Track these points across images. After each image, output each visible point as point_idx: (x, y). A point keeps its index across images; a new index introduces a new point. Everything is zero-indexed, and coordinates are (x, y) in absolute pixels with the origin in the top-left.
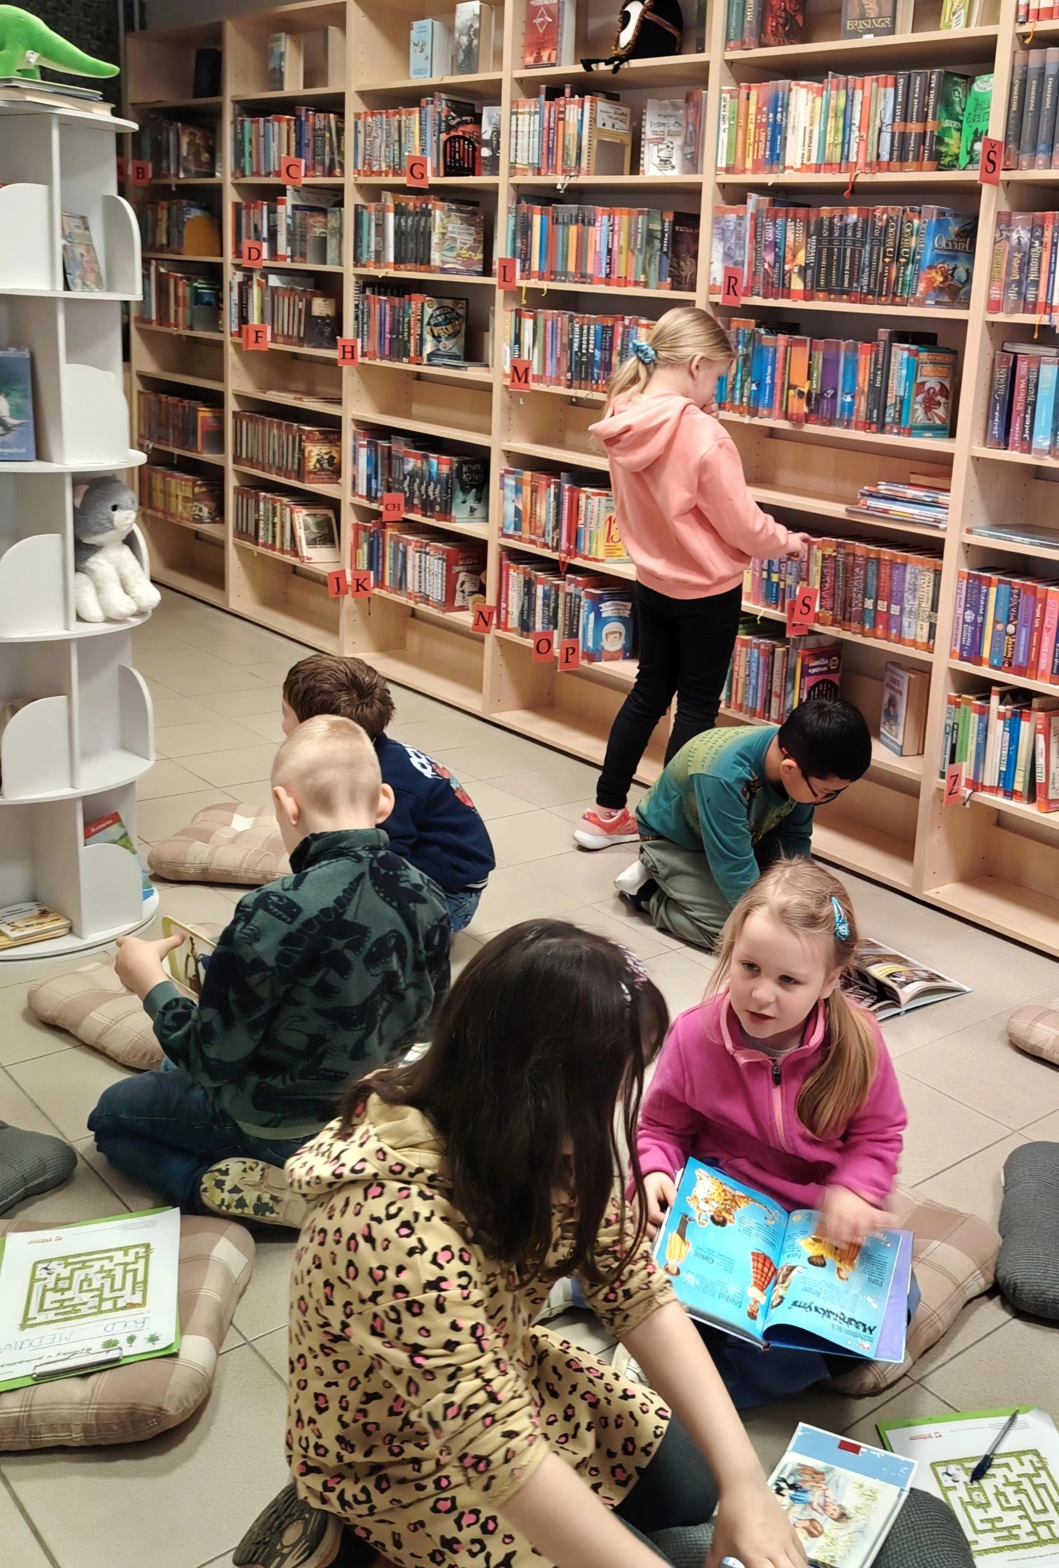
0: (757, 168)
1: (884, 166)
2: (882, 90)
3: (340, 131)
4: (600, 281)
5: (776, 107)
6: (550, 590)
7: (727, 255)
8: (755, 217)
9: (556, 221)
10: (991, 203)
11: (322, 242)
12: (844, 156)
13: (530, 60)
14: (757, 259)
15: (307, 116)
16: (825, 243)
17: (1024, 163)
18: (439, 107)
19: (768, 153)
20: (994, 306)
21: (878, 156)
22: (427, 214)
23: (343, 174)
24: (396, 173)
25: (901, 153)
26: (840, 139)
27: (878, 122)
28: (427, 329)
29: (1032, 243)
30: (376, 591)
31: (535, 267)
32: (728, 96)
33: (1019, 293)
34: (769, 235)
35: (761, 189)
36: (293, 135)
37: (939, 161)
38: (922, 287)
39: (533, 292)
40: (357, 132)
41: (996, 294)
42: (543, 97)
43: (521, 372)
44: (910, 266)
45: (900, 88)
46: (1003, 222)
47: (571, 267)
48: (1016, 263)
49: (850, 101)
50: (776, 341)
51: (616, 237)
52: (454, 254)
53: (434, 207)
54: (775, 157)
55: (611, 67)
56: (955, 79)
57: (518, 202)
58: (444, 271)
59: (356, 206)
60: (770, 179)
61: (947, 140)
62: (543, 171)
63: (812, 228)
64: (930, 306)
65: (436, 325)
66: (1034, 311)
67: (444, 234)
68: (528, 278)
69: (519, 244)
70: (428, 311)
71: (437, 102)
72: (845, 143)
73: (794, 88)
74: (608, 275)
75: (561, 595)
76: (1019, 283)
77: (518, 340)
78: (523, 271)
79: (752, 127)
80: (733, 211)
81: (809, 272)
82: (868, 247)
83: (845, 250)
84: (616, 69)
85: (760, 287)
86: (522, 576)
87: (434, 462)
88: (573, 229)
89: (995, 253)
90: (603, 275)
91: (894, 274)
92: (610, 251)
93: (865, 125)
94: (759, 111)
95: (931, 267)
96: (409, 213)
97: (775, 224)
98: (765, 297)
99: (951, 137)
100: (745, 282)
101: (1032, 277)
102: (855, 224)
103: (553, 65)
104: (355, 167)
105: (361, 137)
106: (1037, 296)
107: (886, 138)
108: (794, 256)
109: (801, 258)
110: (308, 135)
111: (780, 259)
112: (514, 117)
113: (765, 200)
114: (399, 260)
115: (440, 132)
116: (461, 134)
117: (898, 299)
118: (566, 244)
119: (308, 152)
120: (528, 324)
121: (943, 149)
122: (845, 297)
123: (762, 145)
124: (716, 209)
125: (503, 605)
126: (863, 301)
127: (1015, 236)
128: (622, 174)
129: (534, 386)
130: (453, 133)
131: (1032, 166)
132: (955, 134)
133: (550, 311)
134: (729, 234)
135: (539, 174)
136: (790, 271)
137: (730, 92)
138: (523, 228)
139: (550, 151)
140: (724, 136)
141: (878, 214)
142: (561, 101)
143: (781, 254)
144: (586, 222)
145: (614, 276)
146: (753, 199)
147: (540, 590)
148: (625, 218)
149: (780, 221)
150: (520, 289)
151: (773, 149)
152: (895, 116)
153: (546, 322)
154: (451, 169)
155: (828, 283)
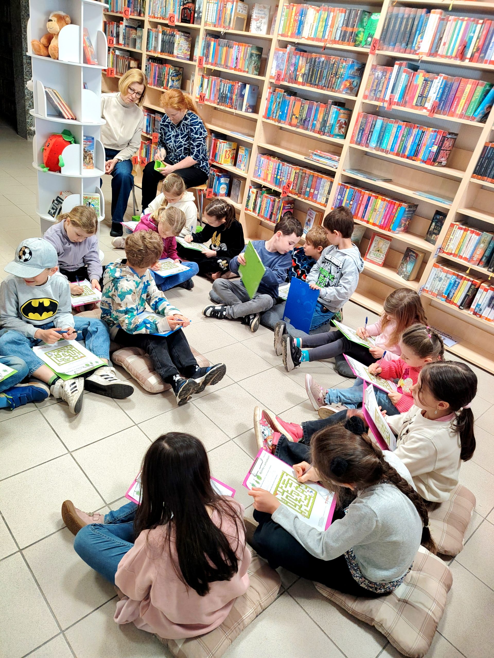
0: (292, 36)
1: (337, 42)
2: (340, 14)
4: (232, 69)
5: (302, 14)
7: (278, 66)
8: (289, 54)
9: (219, 45)
11: (135, 40)
12: (324, 36)
14: (288, 69)
16: (312, 66)
17: (385, 48)
19: (297, 31)
20: (365, 97)
21: (335, 38)
22: (173, 35)
23: (144, 16)
24: (164, 19)
25: (343, 38)
26: (323, 30)
27: (337, 26)
28: (170, 77)
29: (382, 77)
31: (210, 61)
32: (286, 7)
33: (374, 94)
34: (293, 61)
35: (293, 43)
37: (355, 43)
38: (342, 87)
39: (209, 70)
41: (367, 93)
43: (202, 97)
44: (340, 79)
45: (347, 14)
46: (374, 68)
47: (223, 63)
48: (375, 83)
49: (328, 16)
50: (290, 98)
51: (240, 54)
52: (181, 51)
53: (176, 34)
54: (299, 33)
56: (366, 13)
57: (206, 36)
58: (177, 57)
59: (148, 29)
60: (296, 41)
61: (359, 35)
62: (216, 26)
63: (308, 61)
64: (344, 94)
65: (173, 76)
66: (378, 101)
67: (179, 44)
68: (207, 64)
69: (205, 51)
70: (171, 71)
72: (324, 32)
73: (309, 8)
74: (235, 67)
76: (375, 90)
77: (202, 86)
78: (206, 61)
79: (292, 20)
80: (281, 50)
81: (305, 76)
82: (326, 70)
83: (318, 70)
85: (287, 79)
88: (225, 48)
89: (369, 79)
91: (334, 81)
92: (237, 59)
93: (332, 26)
94: (296, 15)
95: (346, 80)
96: (167, 35)
97: (296, 57)
98: (289, 82)
101: (380, 89)
102: (323, 62)
104: (149, 14)
105: (152, 3)
106: (380, 96)
107: (339, 32)
108: (301, 70)
109: (303, 71)
111: (296, 70)
113: (294, 48)
114: (162, 51)
115: (181, 6)
116: (187, 7)
117: (334, 90)
118: (222, 54)
119: (132, 5)
120: (206, 80)
121: (357, 39)
122: (316, 86)
123: (295, 28)
124: (276, 49)
126: (322, 89)
127: (377, 74)
128: (242, 31)
129: (206, 103)
130: (185, 6)
131: (386, 50)
132: (362, 33)
133: (214, 77)
134: (279, 59)
135: (215, 26)
137: (287, 6)
138: (208, 46)
139: (220, 19)
140: (282, 22)
141: (332, 59)
143: (296, 68)
144: (230, 47)
145: (237, 68)
146: (289, 47)
148: (244, 47)
149: (297, 57)
150: (205, 68)
151: (299, 30)
152: (343, 24)
153: (212, 81)
154: (183, 20)
155: (311, 80)
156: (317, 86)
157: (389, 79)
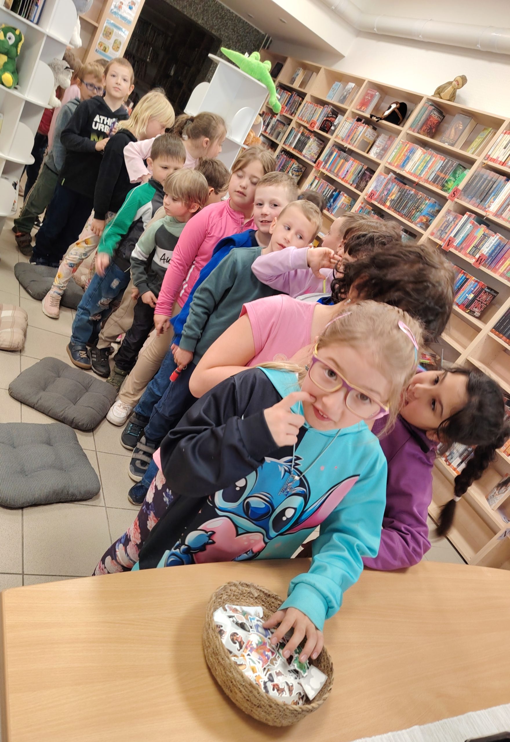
0: (397, 167)
1: (429, 182)
2: (440, 161)
3: (300, 104)
4: (340, 178)
5: (411, 152)
7: (376, 187)
8: (389, 180)
9: (339, 156)
10: (448, 205)
11: (279, 133)
12: (420, 174)
13: (358, 107)
14: (383, 192)
15: (294, 95)
16: (402, 196)
18: (328, 109)
19: (402, 164)
20: (432, 234)
21: (429, 178)
22: (309, 138)
23: (294, 117)
24: (307, 123)
25: (435, 181)
26: (422, 169)
27: (434, 169)
28: (292, 170)
29: (452, 222)
31: (327, 167)
32: (401, 143)
33: (440, 233)
34: (389, 187)
35: (395, 173)
36: (288, 99)
37: (443, 187)
38: (418, 220)
39: (323, 173)
40: (304, 106)
41: (435, 231)
42: (356, 120)
44: (419, 213)
45: (445, 162)
46: (449, 212)
47: (336, 171)
48: (444, 225)
49: (430, 159)
51: (351, 168)
52: (309, 153)
53: (312, 137)
54: (403, 166)
55: (377, 120)
56: (461, 167)
57: (333, 146)
58: (304, 156)
60: (398, 171)
61: (449, 183)
62: (344, 141)
63: (401, 190)
64: (418, 226)
65: (295, 171)
66: (441, 240)
67: (310, 146)
68: (324, 169)
69: (326, 158)
70: (294, 166)
71: (328, 108)
72: (422, 171)
73: (419, 149)
74: (343, 178)
76: (442, 231)
77: (311, 184)
78: (323, 166)
79: (402, 154)
80: (384, 175)
81: (393, 202)
82: (411, 202)
83: (405, 200)
84: (378, 121)
85: (378, 200)
88: (342, 160)
89: (441, 220)
90: (342, 177)
91: (413, 213)
92: (348, 171)
93: (430, 168)
94: (407, 151)
95: (424, 216)
96: (304, 136)
97: (392, 184)
98: (379, 203)
99: (451, 183)
100: (375, 197)
101: (446, 231)
102: (412, 194)
103: (363, 112)
104: (299, 116)
105: (304, 108)
106: (444, 236)
107: (433, 175)
108: (392, 195)
109: (393, 197)
110: (291, 101)
111: (388, 195)
112: (345, 122)
113: (394, 176)
114: (295, 148)
115: (325, 117)
116: (330, 120)
117: (410, 220)
118: (338, 164)
119: (289, 106)
120: (316, 181)
121: (446, 185)
122: (397, 213)
123: (402, 161)
124: (380, 173)
126: (401, 216)
127: (449, 218)
128: (364, 152)
130: (328, 119)
131: (463, 200)
133: (323, 181)
134: (379, 181)
135: (342, 141)
136: (388, 199)
137: (403, 142)
138: (331, 154)
139: (349, 136)
140: (394, 153)
141: (419, 194)
142: (359, 123)
143: (389, 193)
144: (346, 160)
145: (345, 179)
146: (391, 174)
148: (357, 164)
149: (394, 184)
150: (320, 171)
151: (404, 163)
152: (439, 169)
153: (321, 183)
154: (321, 129)
155: (396, 207)
156: (399, 213)
157: (457, 225)
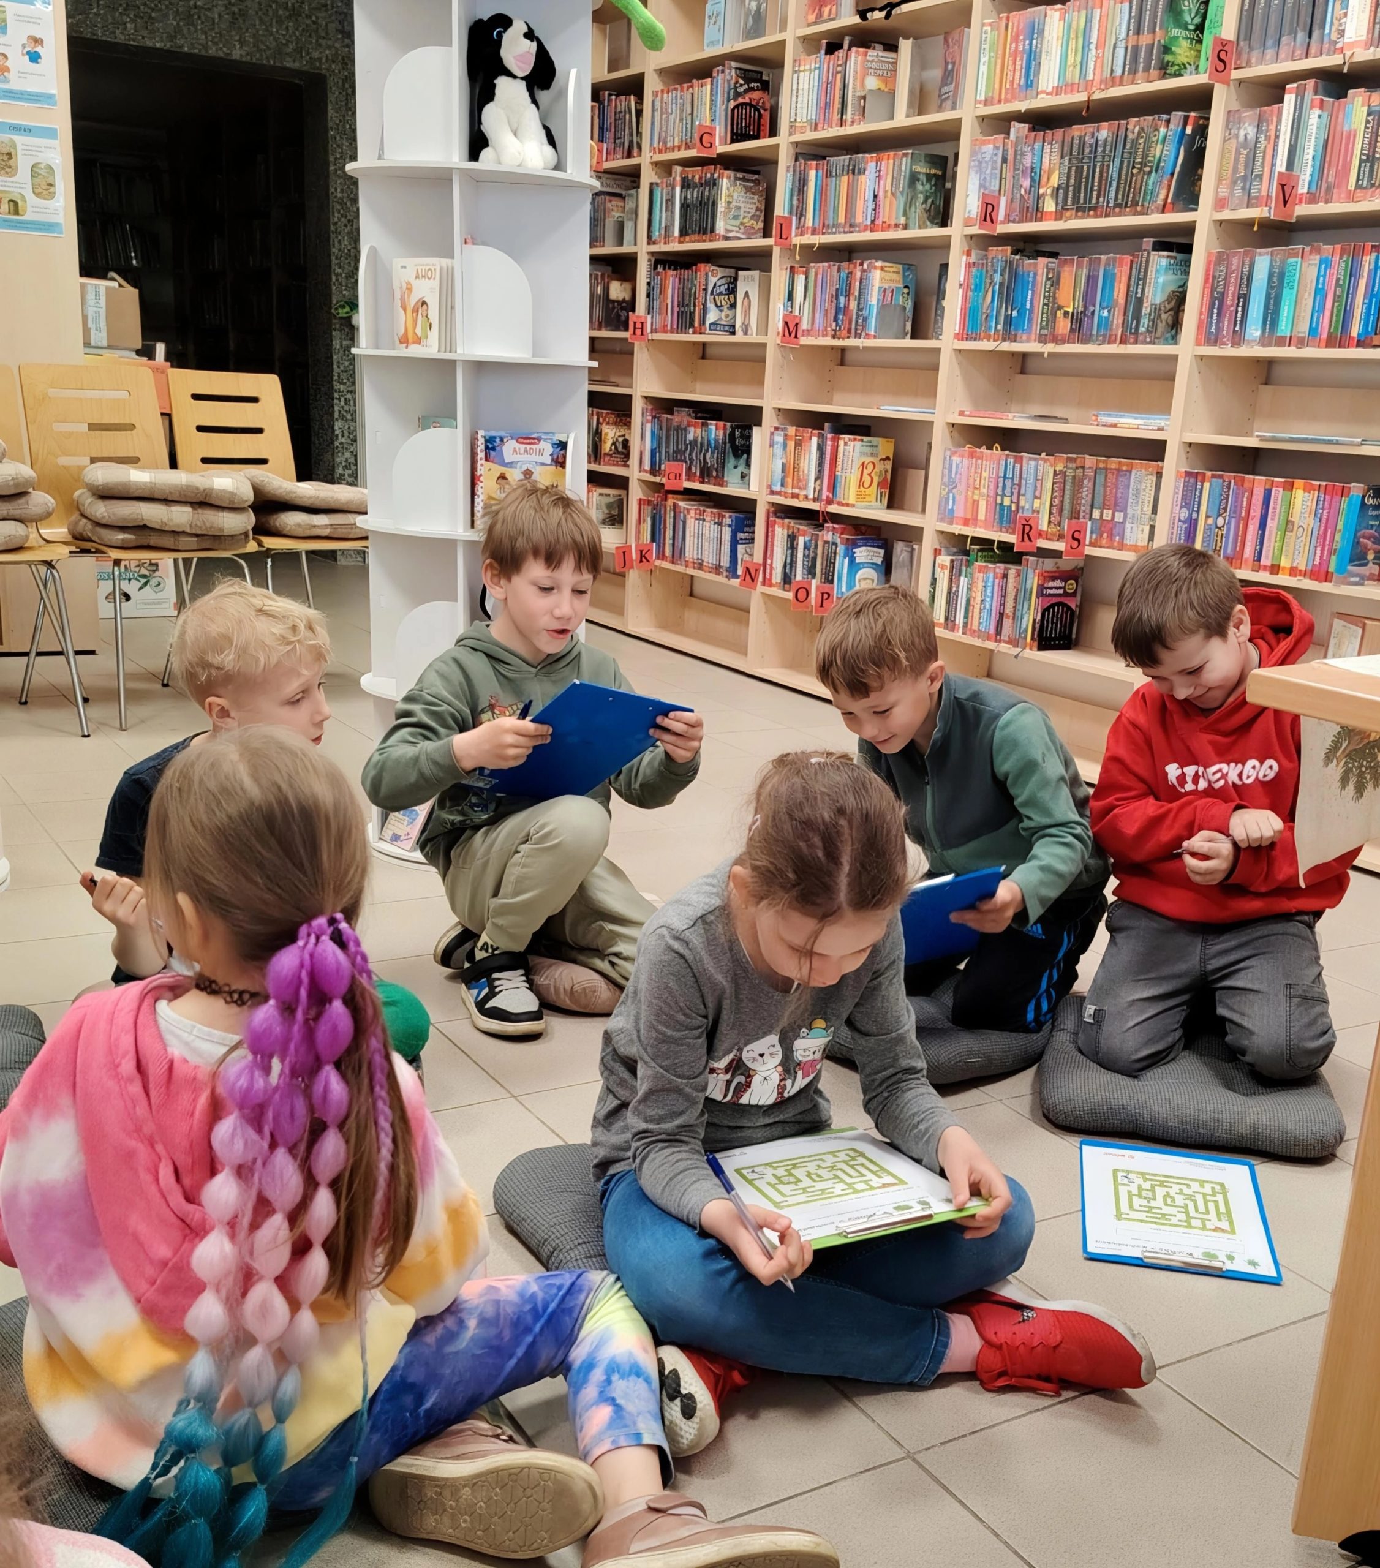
0: (1011, 98)
3: (639, 113)
5: (1033, 33)
6: (810, 540)
7: (983, 187)
8: (1016, 144)
9: (829, 174)
10: (1222, 101)
12: (1083, 74)
13: (812, 18)
14: (1015, 187)
15: (610, 101)
16: (1076, 162)
17: (1253, 60)
18: (726, 77)
19: (1023, 80)
20: (1220, 204)
21: (1112, 71)
22: (714, 183)
25: (1132, 65)
26: (1079, 59)
27: (1112, 39)
28: (710, 298)
29: (1257, 138)
30: (658, 563)
31: (810, 223)
32: (989, 28)
33: (1244, 189)
34: (1028, 161)
35: (1020, 116)
36: (596, 121)
37: (1165, 70)
40: (653, 110)
41: (1224, 192)
42: (823, 52)
43: (791, 327)
46: (1231, 120)
47: (841, 219)
48: (1242, 159)
49: (1089, 20)
50: (1036, 265)
51: (882, 182)
52: (737, 223)
54: (1030, 83)
55: (883, 14)
57: (797, 160)
58: (727, 238)
59: (651, 184)
60: (1022, 106)
61: (1173, 49)
62: (820, 126)
63: (1065, 149)
66: (1256, 205)
67: (729, 203)
68: (802, 234)
69: (795, 202)
71: (727, 71)
72: (1083, 64)
75: (820, 543)
76: (1244, 178)
78: (797, 228)
79: (1008, 56)
81: (1061, 191)
82: (1117, 161)
83: (1095, 166)
84: (887, 17)
85: (1015, 215)
86: (785, 532)
87: (713, 428)
88: (845, 179)
89: (1223, 152)
91: (1138, 185)
92: (875, 196)
93: (1101, 42)
94: (1016, 40)
96: (695, 186)
97: (1033, 149)
98: (1021, 222)
99: (1180, 46)
100: (1001, 210)
101: (1256, 172)
103: (833, 19)
104: (651, 144)
106: (1260, 190)
107: (1121, 52)
108: (1048, 179)
109: (1055, 181)
110: (610, 119)
111: (1036, 183)
112: (796, 76)
113: (1025, 126)
116: (747, 100)
118: (837, 196)
120: (800, 280)
121: (1168, 58)
122: (1092, 213)
123: (1017, 73)
124: (974, 142)
125: (769, 561)
127: (1242, 133)
129: (804, 341)
130: (740, 100)
132: (1184, 43)
133: (821, 265)
134: (984, 165)
135: (816, 129)
137: (990, 24)
138: (801, 185)
139: (827, 105)
140: (984, 69)
141: (1129, 127)
142: (841, 53)
143: (1037, 178)
144: (855, 171)
145: (879, 222)
146: (1015, 126)
147: (801, 541)
148: (891, 162)
149: (1038, 146)
150: (795, 245)
151: (1027, 75)
152: (1129, 30)
153: (816, 274)
154: (736, 137)
155: (1076, 199)
156: (1095, 210)
157: (1277, 137)
